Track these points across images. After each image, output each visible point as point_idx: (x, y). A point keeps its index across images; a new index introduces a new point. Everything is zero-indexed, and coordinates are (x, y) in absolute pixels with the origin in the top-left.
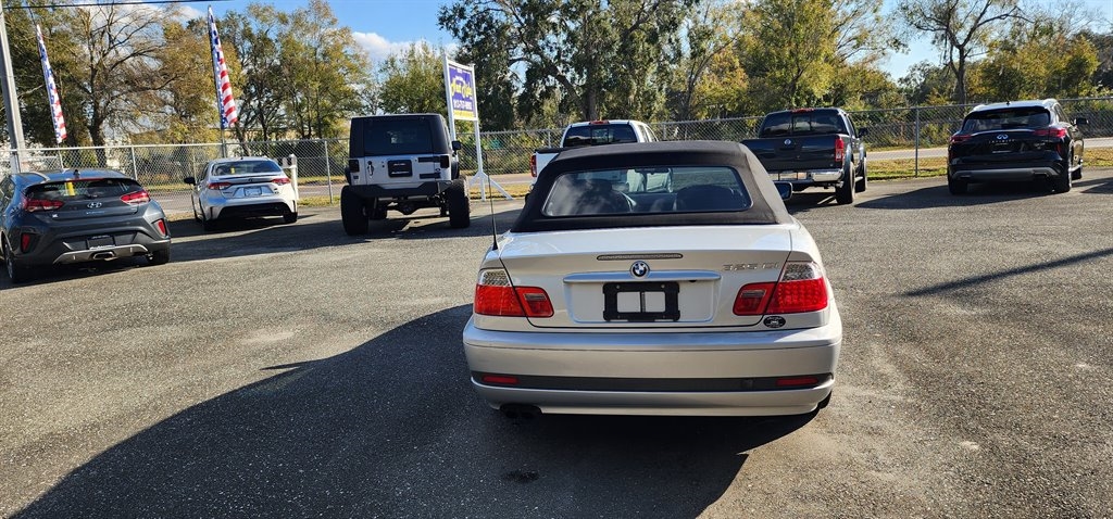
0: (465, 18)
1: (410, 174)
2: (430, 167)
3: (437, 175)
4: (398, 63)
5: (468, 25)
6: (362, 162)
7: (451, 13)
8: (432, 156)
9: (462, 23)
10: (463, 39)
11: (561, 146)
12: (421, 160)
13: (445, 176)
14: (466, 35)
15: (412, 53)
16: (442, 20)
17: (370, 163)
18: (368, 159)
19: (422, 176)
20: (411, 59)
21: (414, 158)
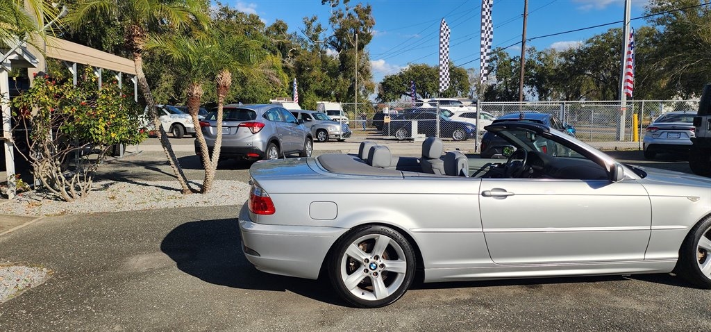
6: (705, 119)
17: (709, 120)
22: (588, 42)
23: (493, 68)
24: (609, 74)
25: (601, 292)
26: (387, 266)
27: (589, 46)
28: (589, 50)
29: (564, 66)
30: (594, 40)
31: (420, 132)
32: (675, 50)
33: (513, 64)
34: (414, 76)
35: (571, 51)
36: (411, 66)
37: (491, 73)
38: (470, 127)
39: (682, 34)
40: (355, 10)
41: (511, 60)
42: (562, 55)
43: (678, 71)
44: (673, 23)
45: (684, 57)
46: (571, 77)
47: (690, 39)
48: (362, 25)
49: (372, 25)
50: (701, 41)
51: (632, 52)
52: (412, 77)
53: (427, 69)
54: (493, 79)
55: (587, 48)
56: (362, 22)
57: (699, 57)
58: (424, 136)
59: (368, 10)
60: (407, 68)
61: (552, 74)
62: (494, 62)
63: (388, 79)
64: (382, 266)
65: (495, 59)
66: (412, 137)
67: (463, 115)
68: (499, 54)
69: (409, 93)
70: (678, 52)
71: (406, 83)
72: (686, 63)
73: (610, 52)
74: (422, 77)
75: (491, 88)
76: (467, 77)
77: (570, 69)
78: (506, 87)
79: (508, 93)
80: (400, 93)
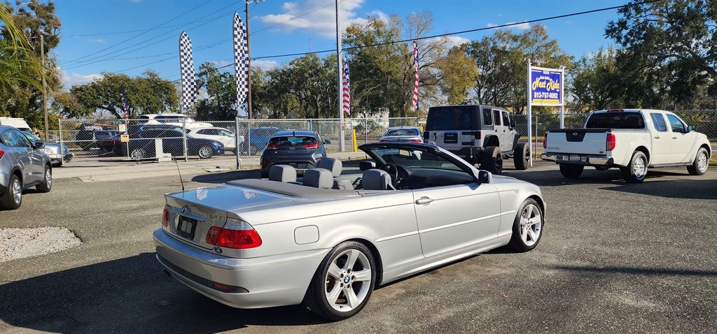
0: (627, 29)
1: (456, 142)
2: (468, 138)
3: (472, 143)
4: (588, 62)
5: (630, 33)
6: (431, 133)
7: (616, 26)
8: (470, 131)
9: (624, 32)
10: (625, 44)
11: (585, 128)
12: (463, 133)
13: (479, 143)
14: (628, 40)
15: (599, 55)
16: (608, 32)
17: (435, 134)
18: (434, 132)
19: (463, 144)
20: (599, 59)
21: (459, 132)
22: (291, 64)
23: (203, 83)
24: (309, 93)
25: (473, 266)
26: (357, 277)
27: (291, 67)
28: (291, 71)
29: (272, 84)
30: (296, 62)
31: (165, 151)
32: (361, 76)
33: (223, 80)
34: (112, 87)
35: (276, 71)
36: (106, 76)
37: (202, 88)
38: (216, 144)
39: (366, 63)
40: (29, 5)
41: (222, 76)
42: (270, 73)
43: (365, 93)
44: (359, 54)
45: (368, 82)
46: (279, 95)
47: (371, 67)
48: (43, 24)
49: (57, 26)
50: (379, 69)
51: (348, 77)
52: (109, 88)
53: (128, 80)
54: (204, 95)
55: (289, 69)
56: (44, 21)
57: (378, 82)
58: (169, 155)
59: (50, 8)
60: (101, 77)
61: (260, 91)
62: (204, 77)
63: (77, 89)
64: (353, 277)
65: (205, 73)
66: (157, 157)
67: (200, 132)
68: (208, 70)
69: (106, 106)
70: (364, 78)
71: (100, 95)
72: (371, 86)
73: (309, 74)
74: (122, 89)
75: (203, 102)
76: (175, 91)
77: (276, 87)
78: (219, 103)
79: (221, 108)
80: (94, 106)
